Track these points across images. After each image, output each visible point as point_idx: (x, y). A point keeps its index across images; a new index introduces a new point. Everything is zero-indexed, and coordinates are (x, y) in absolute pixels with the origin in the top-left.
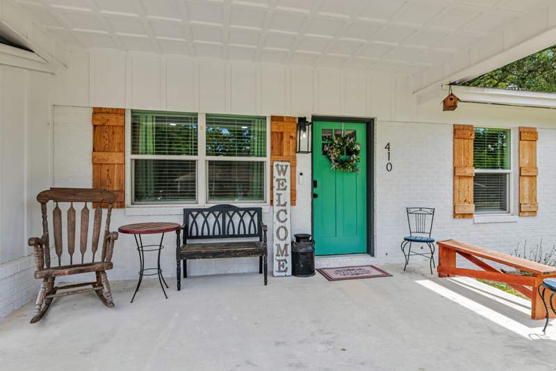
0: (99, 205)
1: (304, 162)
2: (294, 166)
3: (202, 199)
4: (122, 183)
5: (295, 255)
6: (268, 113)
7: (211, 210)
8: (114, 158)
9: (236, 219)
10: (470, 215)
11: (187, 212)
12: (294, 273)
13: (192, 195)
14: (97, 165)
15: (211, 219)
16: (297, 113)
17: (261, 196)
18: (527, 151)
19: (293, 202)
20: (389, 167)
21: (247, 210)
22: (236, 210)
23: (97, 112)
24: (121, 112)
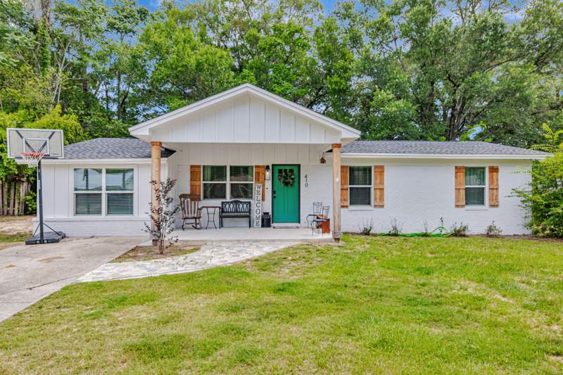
0: (192, 200)
1: (268, 184)
2: (264, 186)
3: (228, 198)
4: (200, 192)
5: (263, 220)
6: (254, 164)
7: (232, 202)
8: (197, 183)
9: (241, 206)
10: (347, 207)
11: (223, 203)
12: (263, 226)
13: (225, 197)
14: (192, 186)
15: (232, 206)
16: (266, 164)
17: (251, 197)
18: (378, 177)
19: (263, 199)
20: (307, 185)
21: (245, 203)
22: (241, 202)
23: (192, 167)
24: (199, 166)
